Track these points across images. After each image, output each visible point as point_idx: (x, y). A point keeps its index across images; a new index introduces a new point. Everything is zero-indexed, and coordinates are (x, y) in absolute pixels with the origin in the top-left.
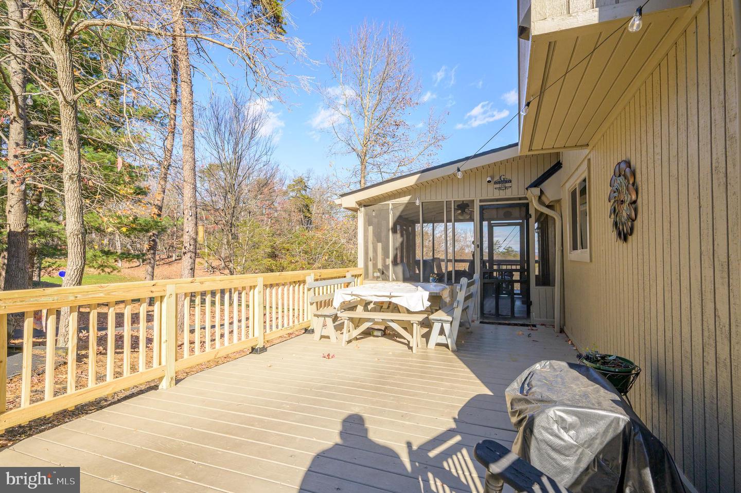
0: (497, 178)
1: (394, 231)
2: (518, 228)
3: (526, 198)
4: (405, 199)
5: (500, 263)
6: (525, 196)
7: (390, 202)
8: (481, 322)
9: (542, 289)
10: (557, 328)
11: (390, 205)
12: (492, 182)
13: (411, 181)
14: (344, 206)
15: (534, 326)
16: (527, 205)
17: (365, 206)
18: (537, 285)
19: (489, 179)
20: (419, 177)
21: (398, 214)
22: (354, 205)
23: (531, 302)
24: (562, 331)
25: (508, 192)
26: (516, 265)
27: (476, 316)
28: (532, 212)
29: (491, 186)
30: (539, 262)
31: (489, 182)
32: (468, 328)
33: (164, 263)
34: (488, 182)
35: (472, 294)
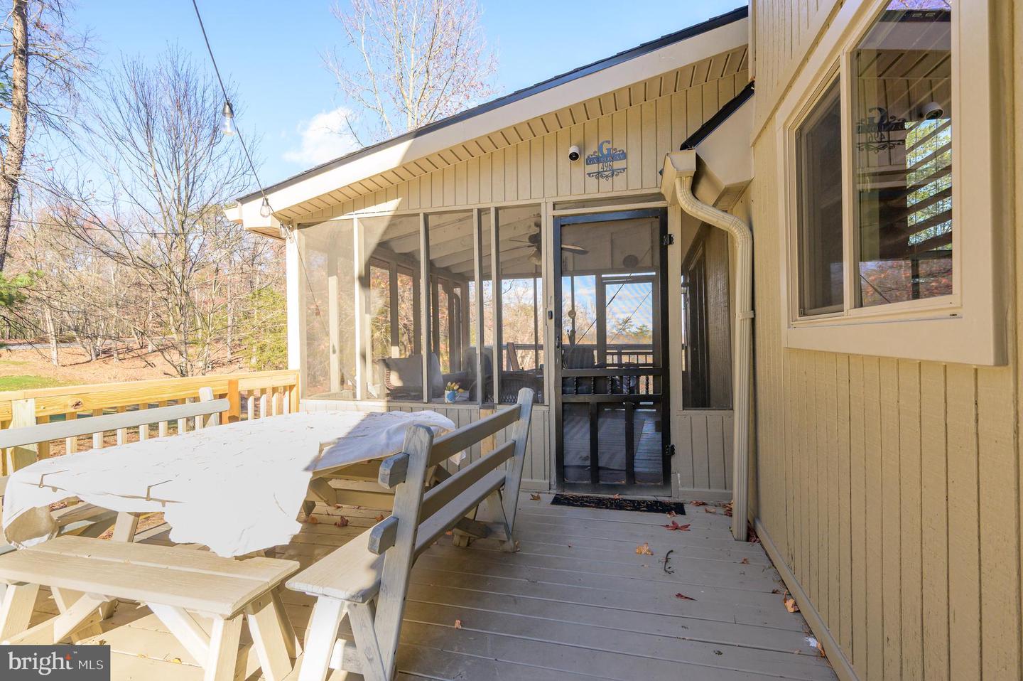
0: (591, 150)
1: (365, 281)
2: (649, 285)
3: (660, 197)
4: (388, 208)
5: (620, 350)
6: (656, 191)
7: (355, 216)
8: (557, 501)
9: (699, 415)
10: (738, 524)
11: (356, 222)
12: (582, 159)
13: (391, 158)
14: (247, 225)
15: (679, 509)
16: (662, 214)
17: (300, 226)
18: (685, 406)
19: (573, 149)
20: (410, 148)
21: (374, 241)
22: (269, 222)
23: (673, 447)
24: (751, 534)
25: (619, 180)
26: (646, 354)
27: (547, 481)
28: (674, 227)
29: (579, 169)
30: (686, 348)
31: (574, 157)
32: (504, 542)
33: (133, 357)
34: (571, 156)
35: (514, 445)
